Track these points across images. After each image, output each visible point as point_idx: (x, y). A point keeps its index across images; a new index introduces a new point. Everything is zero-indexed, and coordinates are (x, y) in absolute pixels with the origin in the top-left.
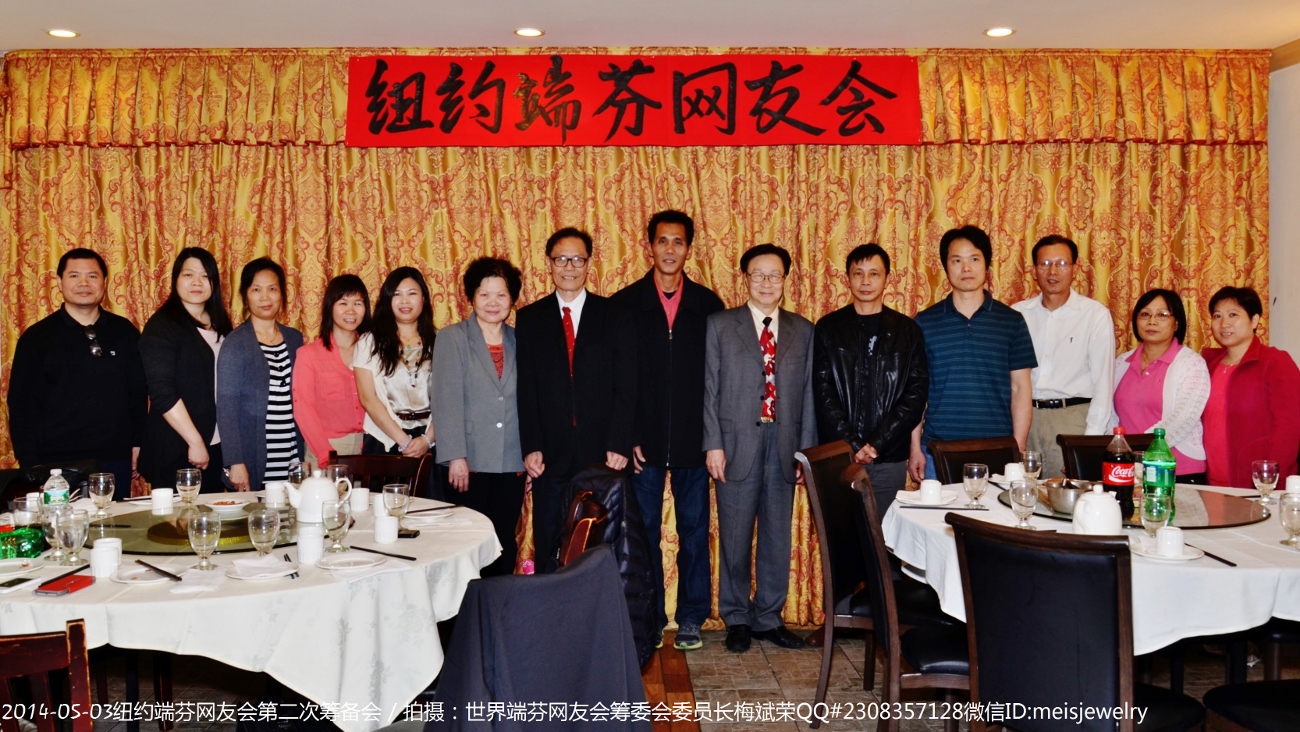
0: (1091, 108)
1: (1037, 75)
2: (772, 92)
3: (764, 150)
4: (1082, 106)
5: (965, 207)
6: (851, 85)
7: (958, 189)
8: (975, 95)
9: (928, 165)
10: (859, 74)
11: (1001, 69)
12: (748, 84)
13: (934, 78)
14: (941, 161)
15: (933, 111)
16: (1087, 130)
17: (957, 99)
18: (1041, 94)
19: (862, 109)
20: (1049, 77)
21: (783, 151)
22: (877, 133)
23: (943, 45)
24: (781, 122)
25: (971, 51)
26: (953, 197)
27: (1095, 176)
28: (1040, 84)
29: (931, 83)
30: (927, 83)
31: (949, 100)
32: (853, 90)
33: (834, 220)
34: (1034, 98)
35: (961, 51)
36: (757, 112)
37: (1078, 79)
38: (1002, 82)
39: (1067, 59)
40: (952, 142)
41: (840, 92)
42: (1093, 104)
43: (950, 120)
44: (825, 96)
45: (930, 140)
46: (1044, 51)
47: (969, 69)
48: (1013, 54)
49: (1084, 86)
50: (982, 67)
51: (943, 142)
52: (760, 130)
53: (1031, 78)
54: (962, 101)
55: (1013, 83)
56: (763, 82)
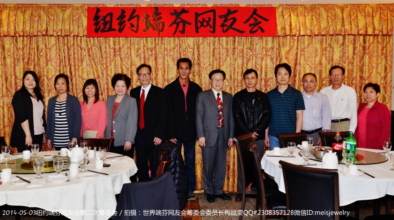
0: (333, 24)
1: (316, 13)
2: (227, 19)
3: (224, 38)
4: (330, 24)
5: (291, 57)
6: (254, 16)
7: (289, 51)
8: (295, 20)
9: (279, 43)
10: (256, 13)
11: (304, 11)
12: (219, 16)
13: (281, 14)
14: (283, 42)
15: (281, 25)
16: (331, 31)
17: (289, 21)
18: (317, 19)
19: (257, 25)
20: (320, 13)
21: (231, 38)
22: (262, 33)
23: (284, 3)
24: (230, 29)
25: (294, 5)
26: (287, 54)
27: (334, 46)
28: (316, 16)
29: (280, 16)
30: (279, 16)
31: (286, 22)
32: (254, 18)
33: (249, 61)
34: (314, 20)
35: (291, 5)
36: (222, 26)
37: (329, 14)
38: (304, 15)
39: (326, 7)
40: (287, 35)
41: (250, 19)
42: (334, 23)
43: (286, 28)
44: (245, 20)
45: (279, 35)
46: (318, 5)
47: (293, 11)
48: (308, 6)
49: (331, 17)
50: (297, 11)
51: (284, 35)
52: (223, 32)
53: (313, 14)
54: (291, 22)
55: (308, 16)
56: (224, 16)
